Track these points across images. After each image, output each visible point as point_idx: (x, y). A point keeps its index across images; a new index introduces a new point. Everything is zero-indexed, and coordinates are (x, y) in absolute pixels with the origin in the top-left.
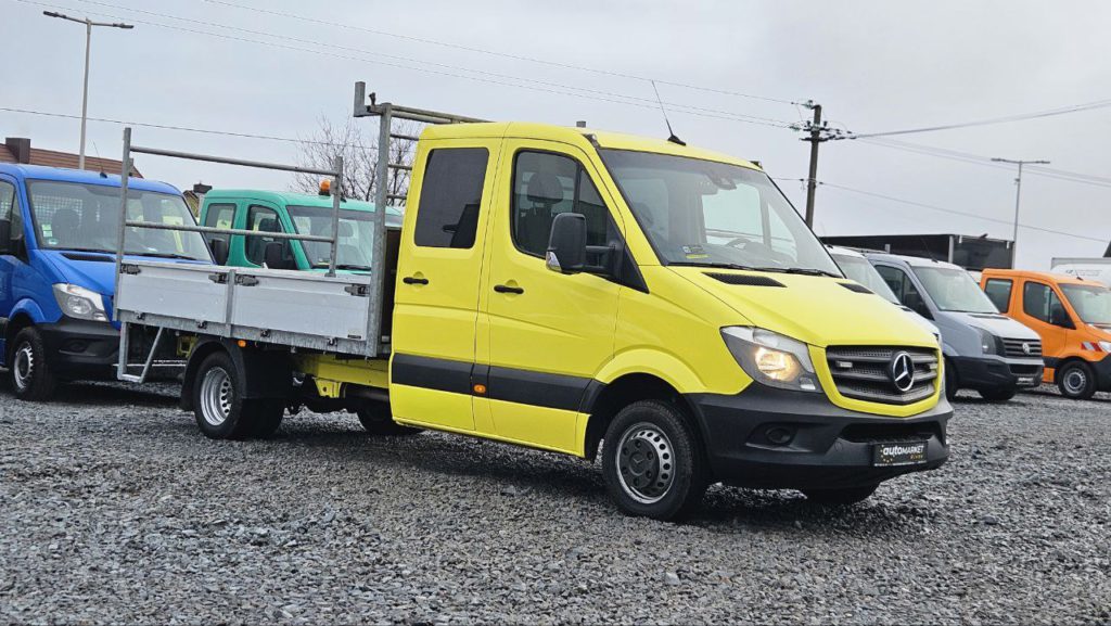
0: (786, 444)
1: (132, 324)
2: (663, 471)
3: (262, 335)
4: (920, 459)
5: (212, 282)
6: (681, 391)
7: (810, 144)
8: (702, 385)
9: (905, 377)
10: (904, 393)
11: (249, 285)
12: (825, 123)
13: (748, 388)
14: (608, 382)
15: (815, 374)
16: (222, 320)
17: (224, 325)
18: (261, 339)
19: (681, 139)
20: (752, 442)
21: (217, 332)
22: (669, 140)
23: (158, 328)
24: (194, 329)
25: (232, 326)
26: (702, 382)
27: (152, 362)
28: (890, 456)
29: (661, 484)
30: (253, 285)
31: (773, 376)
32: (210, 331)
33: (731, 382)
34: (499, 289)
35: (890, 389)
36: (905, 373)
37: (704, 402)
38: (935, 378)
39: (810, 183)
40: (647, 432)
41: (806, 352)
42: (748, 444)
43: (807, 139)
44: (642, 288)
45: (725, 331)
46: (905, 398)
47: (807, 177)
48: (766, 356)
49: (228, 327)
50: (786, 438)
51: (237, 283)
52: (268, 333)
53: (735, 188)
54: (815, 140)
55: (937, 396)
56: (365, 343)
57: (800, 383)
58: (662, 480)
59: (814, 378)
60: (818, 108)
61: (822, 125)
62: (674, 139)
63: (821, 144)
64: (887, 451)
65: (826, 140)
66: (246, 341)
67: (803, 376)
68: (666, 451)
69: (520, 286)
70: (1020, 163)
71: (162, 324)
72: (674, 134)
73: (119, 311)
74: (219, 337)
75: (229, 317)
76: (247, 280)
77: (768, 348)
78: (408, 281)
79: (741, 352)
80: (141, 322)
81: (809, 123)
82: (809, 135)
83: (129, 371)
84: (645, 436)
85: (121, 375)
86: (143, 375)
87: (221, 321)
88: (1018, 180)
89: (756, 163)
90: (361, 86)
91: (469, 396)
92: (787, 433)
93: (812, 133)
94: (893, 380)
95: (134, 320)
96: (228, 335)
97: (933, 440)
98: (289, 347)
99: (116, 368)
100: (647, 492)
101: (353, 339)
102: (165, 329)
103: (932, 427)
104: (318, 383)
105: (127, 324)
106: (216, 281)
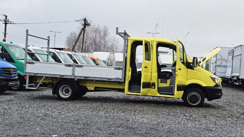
0: (219, 94)
6: (203, 86)
7: (4, 24)
8: (206, 85)
12: (8, 20)
13: (215, 85)
14: (186, 85)
17: (72, 76)
18: (85, 79)
21: (68, 77)
23: (43, 77)
24: (59, 77)
25: (74, 76)
26: (207, 84)
30: (81, 67)
31: (217, 83)
32: (65, 77)
33: (212, 84)
37: (208, 88)
39: (5, 33)
40: (194, 93)
42: (215, 94)
43: (4, 23)
44: (193, 69)
45: (210, 76)
47: (4, 32)
51: (75, 67)
52: (88, 77)
54: (6, 24)
56: (120, 79)
60: (6, 16)
61: (7, 20)
63: (7, 25)
65: (8, 24)
66: (78, 79)
67: (220, 83)
70: (55, 32)
71: (45, 76)
74: (69, 78)
75: (73, 74)
79: (214, 79)
80: (36, 75)
81: (4, 19)
82: (4, 22)
83: (29, 86)
85: (27, 88)
86: (37, 88)
87: (70, 75)
88: (55, 36)
90: (117, 28)
93: (5, 22)
95: (33, 75)
96: (73, 78)
98: (94, 80)
101: (116, 78)
102: (46, 77)
104: (87, 87)
105: (29, 76)
106: (68, 66)
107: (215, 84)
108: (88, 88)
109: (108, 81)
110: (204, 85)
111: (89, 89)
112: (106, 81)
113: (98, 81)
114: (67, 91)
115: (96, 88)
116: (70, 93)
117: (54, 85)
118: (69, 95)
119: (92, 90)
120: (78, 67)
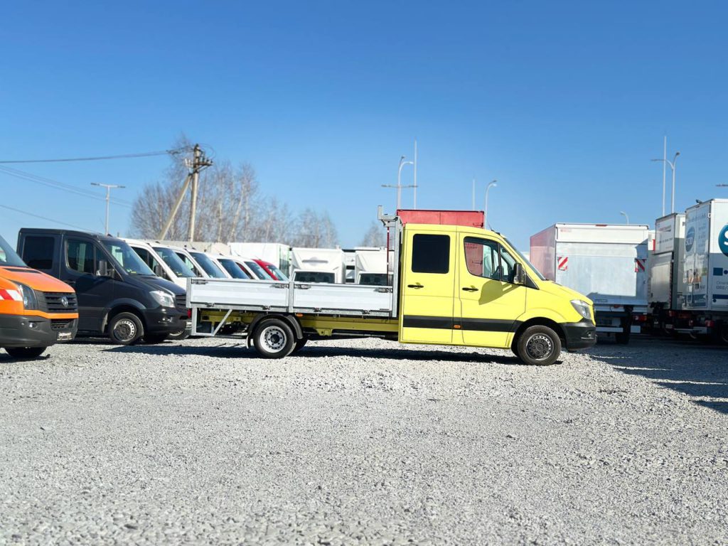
0: (589, 337)
1: (202, 309)
5: (273, 287)
6: (557, 322)
11: (305, 289)
14: (524, 321)
17: (288, 307)
18: (315, 312)
19: (497, 232)
21: (279, 310)
23: (227, 311)
24: (261, 309)
25: (294, 308)
26: (564, 318)
30: (308, 289)
32: (273, 310)
33: (575, 318)
34: (464, 289)
37: (566, 325)
42: (582, 338)
44: (536, 288)
45: (571, 302)
49: (291, 309)
51: (294, 288)
56: (389, 312)
66: (302, 314)
69: (476, 287)
71: (231, 308)
73: (193, 303)
74: (281, 312)
75: (291, 303)
78: (410, 286)
79: (578, 308)
80: (211, 308)
85: (194, 333)
86: (215, 333)
87: (285, 306)
91: (451, 330)
95: (204, 306)
96: (291, 312)
101: (382, 311)
102: (234, 311)
104: (317, 330)
105: (198, 309)
106: (278, 287)
107: (581, 318)
108: (319, 331)
109: (365, 317)
110: (558, 320)
111: (321, 334)
112: (360, 317)
113: (342, 316)
114: (276, 338)
115: (334, 331)
116: (281, 341)
117: (251, 327)
118: (281, 345)
119: (326, 336)
120: (301, 288)
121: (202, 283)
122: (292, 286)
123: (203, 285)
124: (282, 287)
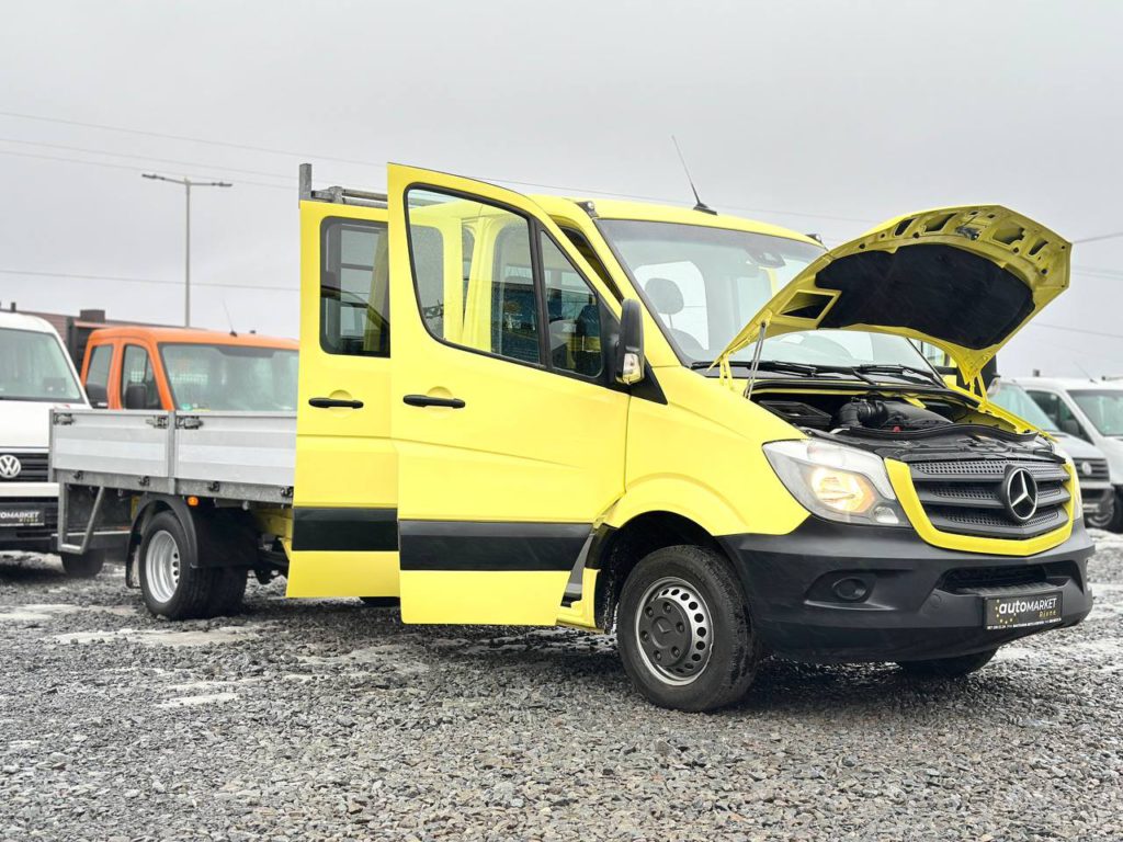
0: (860, 600)
1: (71, 486)
2: (696, 638)
3: (211, 490)
4: (1053, 617)
5: (151, 427)
6: (714, 532)
8: (740, 522)
9: (1025, 500)
10: (1024, 523)
11: (192, 427)
13: (805, 524)
14: (618, 525)
15: (897, 501)
16: (163, 474)
17: (167, 479)
18: (211, 494)
19: (711, 208)
20: (811, 600)
21: (161, 488)
22: (695, 208)
23: (98, 489)
24: (138, 488)
25: (177, 480)
26: (741, 519)
27: (93, 529)
28: (1007, 616)
29: (696, 657)
30: (197, 427)
31: (839, 506)
32: (153, 487)
33: (774, 516)
35: (1005, 518)
36: (1025, 494)
37: (745, 547)
38: (1067, 501)
40: (671, 590)
41: (882, 471)
42: (807, 602)
44: (661, 399)
46: (1026, 530)
48: (827, 480)
49: (172, 484)
50: (860, 592)
51: (177, 427)
52: (216, 486)
53: (784, 264)
55: (1069, 526)
57: (876, 513)
58: (697, 651)
59: (896, 506)
62: (701, 207)
64: (1004, 608)
66: (196, 497)
67: (882, 505)
68: (700, 610)
69: (460, 397)
71: (101, 484)
72: (701, 202)
73: (55, 470)
75: (171, 469)
76: (188, 422)
77: (830, 468)
80: (79, 482)
83: (69, 541)
84: (669, 595)
85: (61, 546)
86: (83, 545)
89: (813, 237)
90: (306, 171)
92: (859, 584)
94: (1007, 505)
95: (73, 481)
96: (172, 492)
97: (1069, 586)
98: (241, 502)
99: (55, 539)
100: (678, 669)
102: (107, 490)
103: (1067, 569)
105: (66, 484)
107: (806, 514)
110: (719, 522)
120: (186, 428)
121: (66, 423)
122: (172, 421)
123: (68, 426)
124: (160, 426)
